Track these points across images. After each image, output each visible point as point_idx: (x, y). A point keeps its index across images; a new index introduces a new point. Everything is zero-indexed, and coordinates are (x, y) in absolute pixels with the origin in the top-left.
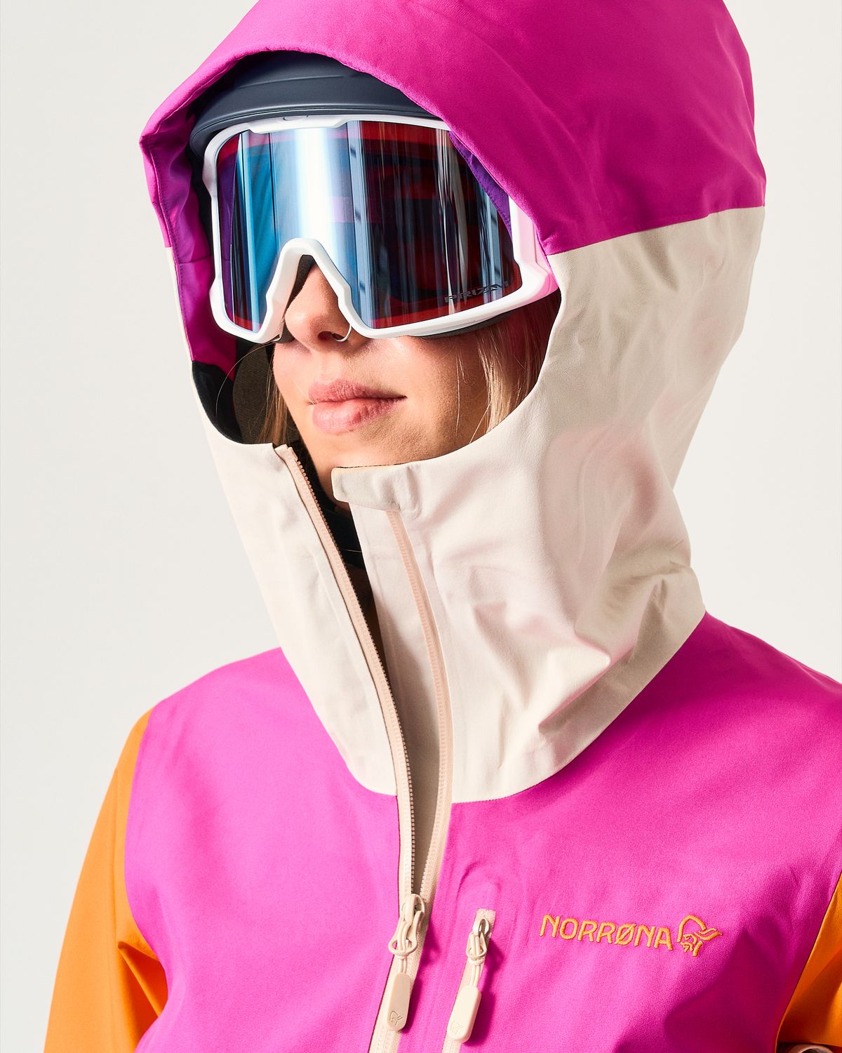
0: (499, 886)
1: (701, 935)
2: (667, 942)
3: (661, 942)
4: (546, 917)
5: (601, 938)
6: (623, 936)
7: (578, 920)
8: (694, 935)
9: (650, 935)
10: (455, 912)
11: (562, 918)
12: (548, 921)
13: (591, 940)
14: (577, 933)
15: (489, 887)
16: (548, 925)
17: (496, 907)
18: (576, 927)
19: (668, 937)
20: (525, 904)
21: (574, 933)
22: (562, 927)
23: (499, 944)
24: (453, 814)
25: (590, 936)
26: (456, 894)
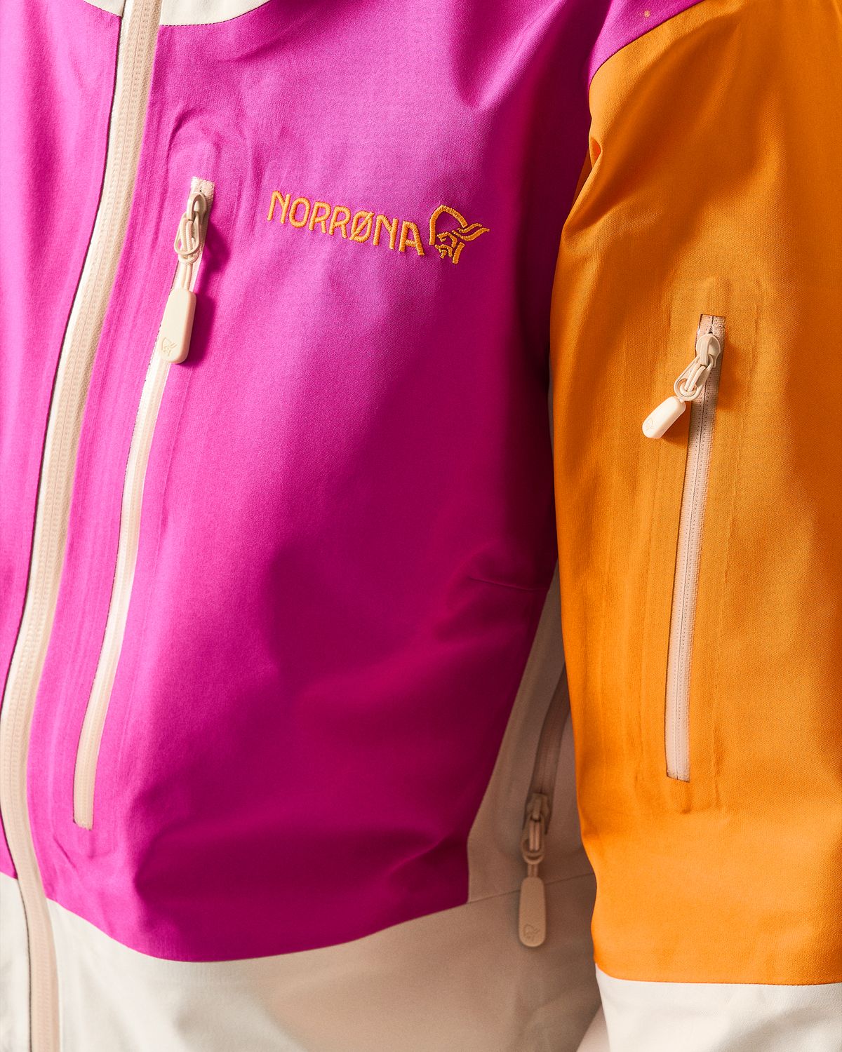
0: (218, 147)
1: (462, 234)
2: (415, 242)
3: (409, 242)
4: (276, 194)
5: (334, 230)
6: (359, 229)
7: (310, 200)
8: (452, 234)
9: (392, 231)
10: (166, 177)
11: (292, 198)
12: (276, 200)
13: (324, 231)
14: (308, 219)
15: (204, 148)
16: (277, 206)
17: (214, 175)
18: (307, 208)
19: (415, 235)
20: (250, 174)
21: (305, 218)
22: (292, 211)
23: (220, 227)
24: (160, 41)
25: (323, 225)
26: (166, 153)
